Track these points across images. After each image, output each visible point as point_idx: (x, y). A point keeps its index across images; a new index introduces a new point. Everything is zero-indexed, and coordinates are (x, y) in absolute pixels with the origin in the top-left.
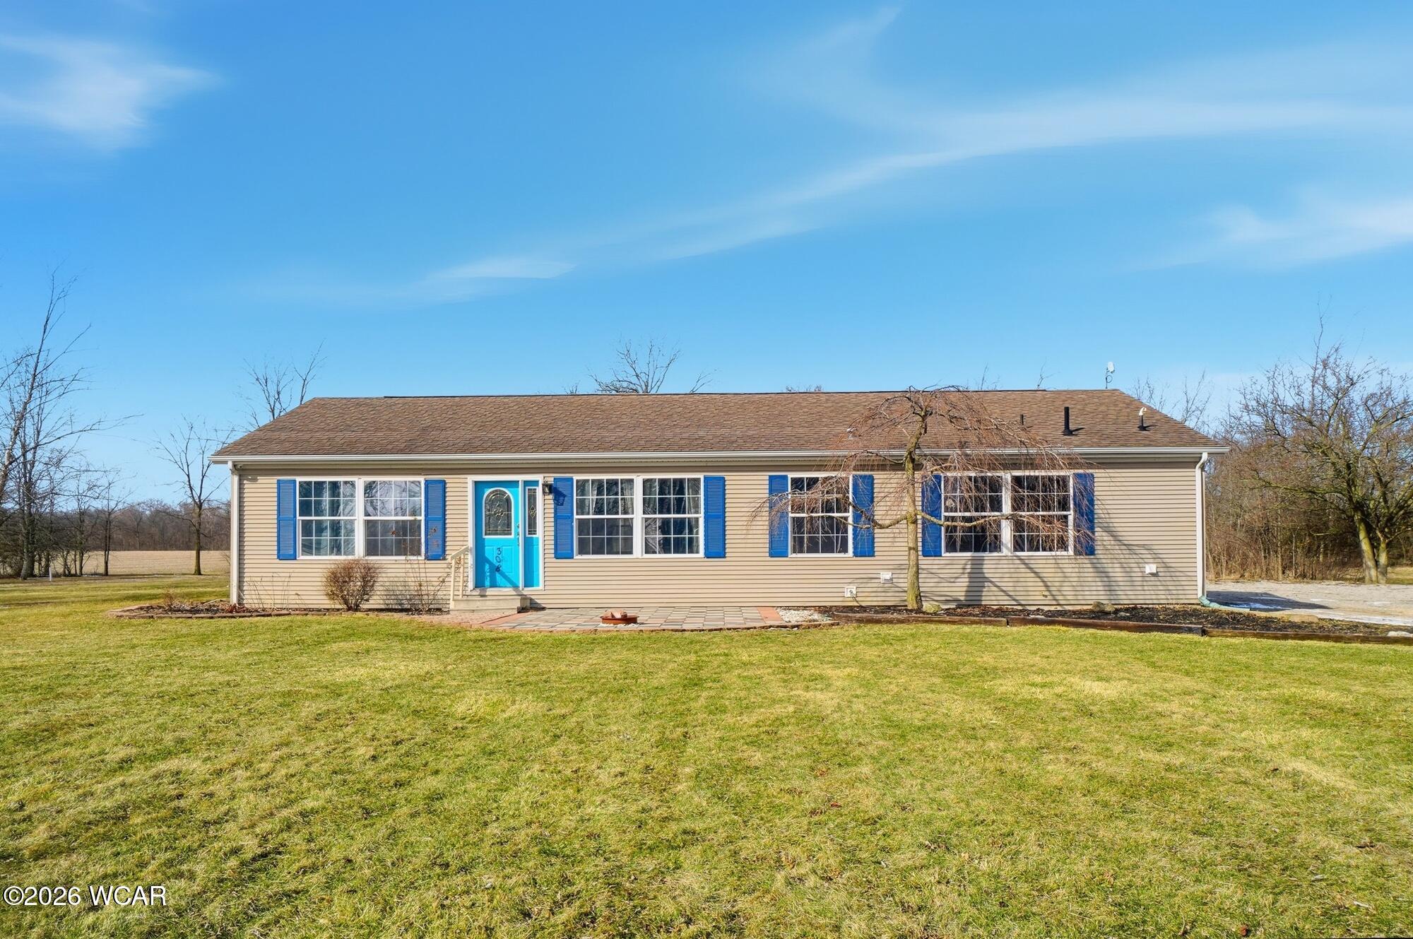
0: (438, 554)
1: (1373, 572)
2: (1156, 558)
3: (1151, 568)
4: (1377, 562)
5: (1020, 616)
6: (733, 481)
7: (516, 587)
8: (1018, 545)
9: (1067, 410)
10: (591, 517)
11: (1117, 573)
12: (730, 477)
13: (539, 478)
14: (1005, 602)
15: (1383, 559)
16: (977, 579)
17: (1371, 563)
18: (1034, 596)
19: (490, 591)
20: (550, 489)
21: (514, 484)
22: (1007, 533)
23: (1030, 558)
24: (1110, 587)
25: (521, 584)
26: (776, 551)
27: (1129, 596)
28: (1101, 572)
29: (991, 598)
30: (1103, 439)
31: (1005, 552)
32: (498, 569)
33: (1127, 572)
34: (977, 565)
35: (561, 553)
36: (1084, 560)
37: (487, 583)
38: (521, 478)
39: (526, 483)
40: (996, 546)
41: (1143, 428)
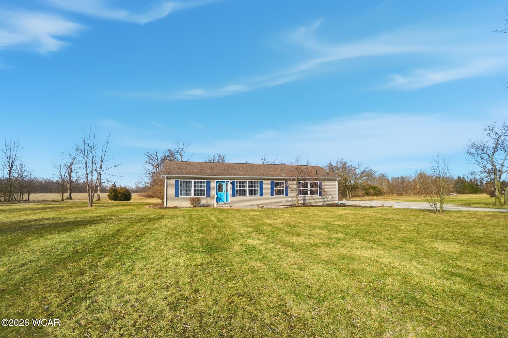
0: (209, 195)
1: (349, 199)
2: (331, 196)
3: (330, 198)
4: (349, 196)
5: (311, 205)
6: (264, 182)
7: (224, 202)
8: (311, 194)
9: (317, 170)
10: (239, 188)
11: (325, 199)
12: (264, 181)
13: (229, 181)
14: (309, 203)
15: (350, 196)
16: (305, 200)
17: (349, 197)
18: (313, 203)
19: (219, 203)
20: (231, 183)
21: (224, 182)
22: (309, 192)
23: (313, 196)
24: (324, 201)
25: (225, 202)
26: (272, 195)
27: (327, 203)
28: (323, 199)
29: (307, 203)
30: (323, 176)
31: (309, 195)
32: (220, 199)
33: (327, 198)
34: (304, 197)
35: (233, 195)
36: (320, 196)
37: (218, 202)
38: (225, 181)
39: (226, 182)
40: (307, 194)
41: (328, 174)
